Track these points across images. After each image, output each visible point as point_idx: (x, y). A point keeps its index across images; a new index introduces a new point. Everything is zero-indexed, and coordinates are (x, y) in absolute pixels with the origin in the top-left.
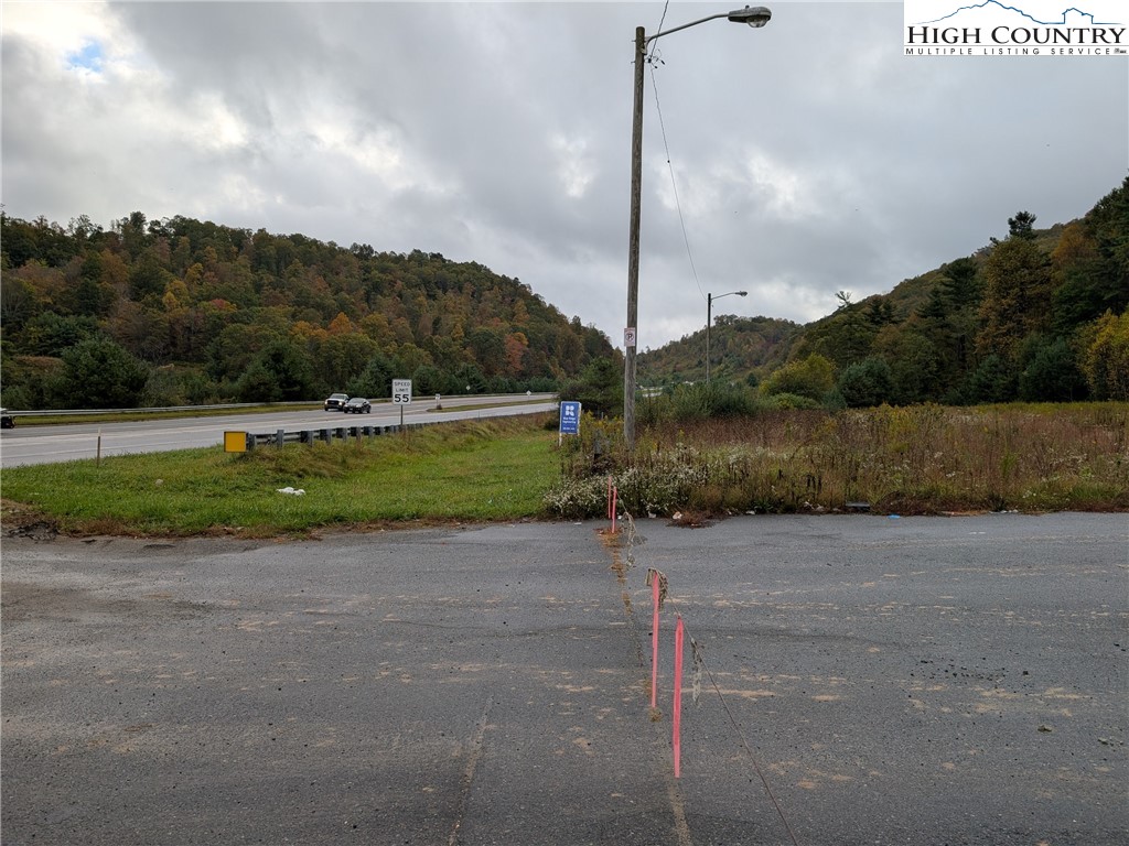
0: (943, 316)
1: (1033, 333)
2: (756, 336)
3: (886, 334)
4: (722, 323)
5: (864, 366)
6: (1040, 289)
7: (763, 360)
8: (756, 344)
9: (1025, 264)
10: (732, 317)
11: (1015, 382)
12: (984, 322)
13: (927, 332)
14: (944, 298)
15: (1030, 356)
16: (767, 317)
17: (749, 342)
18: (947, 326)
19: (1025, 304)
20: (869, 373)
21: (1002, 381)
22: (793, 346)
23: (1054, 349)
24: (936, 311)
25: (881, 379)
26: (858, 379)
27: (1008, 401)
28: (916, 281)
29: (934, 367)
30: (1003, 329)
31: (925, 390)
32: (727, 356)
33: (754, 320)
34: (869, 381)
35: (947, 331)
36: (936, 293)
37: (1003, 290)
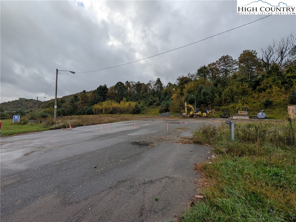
0: (74, 103)
1: (86, 106)
2: (31, 103)
3: (64, 105)
4: (21, 99)
5: (60, 109)
6: (87, 100)
7: (33, 107)
8: (31, 104)
9: (85, 97)
10: (24, 99)
11: (84, 112)
12: (80, 104)
13: (71, 105)
14: (74, 100)
15: (86, 109)
16: (34, 99)
17: (29, 104)
18: (74, 104)
19: (85, 102)
20: (62, 110)
21: (83, 112)
22: (41, 105)
23: (89, 108)
24: (72, 102)
25: (64, 111)
26: (59, 111)
27: (83, 115)
28: (66, 96)
29: (72, 110)
30: (82, 105)
31: (71, 113)
32: (23, 106)
33: (30, 99)
34: (62, 112)
35: (74, 105)
36: (72, 99)
37: (82, 100)
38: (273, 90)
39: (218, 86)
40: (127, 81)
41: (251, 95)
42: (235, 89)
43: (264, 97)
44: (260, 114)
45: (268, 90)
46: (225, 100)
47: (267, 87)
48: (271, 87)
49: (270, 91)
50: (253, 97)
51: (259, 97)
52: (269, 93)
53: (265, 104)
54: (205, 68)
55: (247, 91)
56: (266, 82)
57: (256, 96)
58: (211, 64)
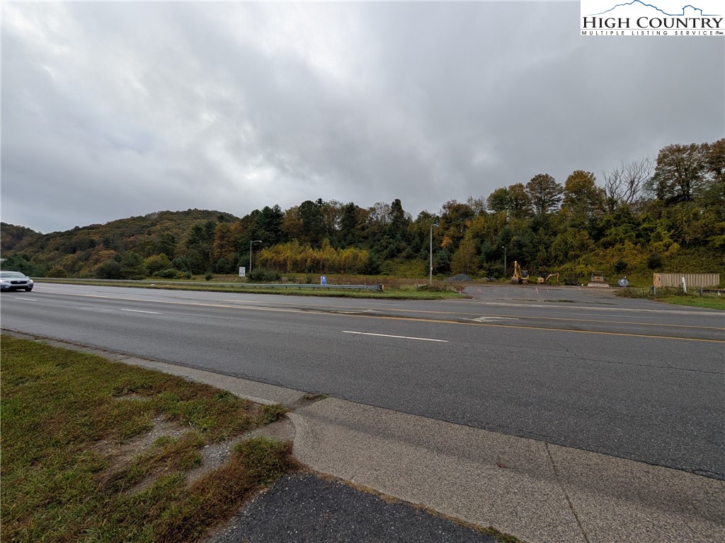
0: (199, 243)
1: (233, 253)
24: (195, 241)
38: (625, 246)
39: (540, 232)
40: (320, 200)
41: (594, 251)
42: (570, 239)
43: (613, 256)
44: (622, 281)
45: (618, 246)
46: (556, 257)
47: (616, 241)
48: (622, 241)
49: (622, 247)
50: (597, 255)
51: (605, 256)
52: (619, 250)
53: (616, 267)
54: (504, 191)
55: (587, 244)
56: (614, 232)
57: (601, 253)
58: (515, 186)
